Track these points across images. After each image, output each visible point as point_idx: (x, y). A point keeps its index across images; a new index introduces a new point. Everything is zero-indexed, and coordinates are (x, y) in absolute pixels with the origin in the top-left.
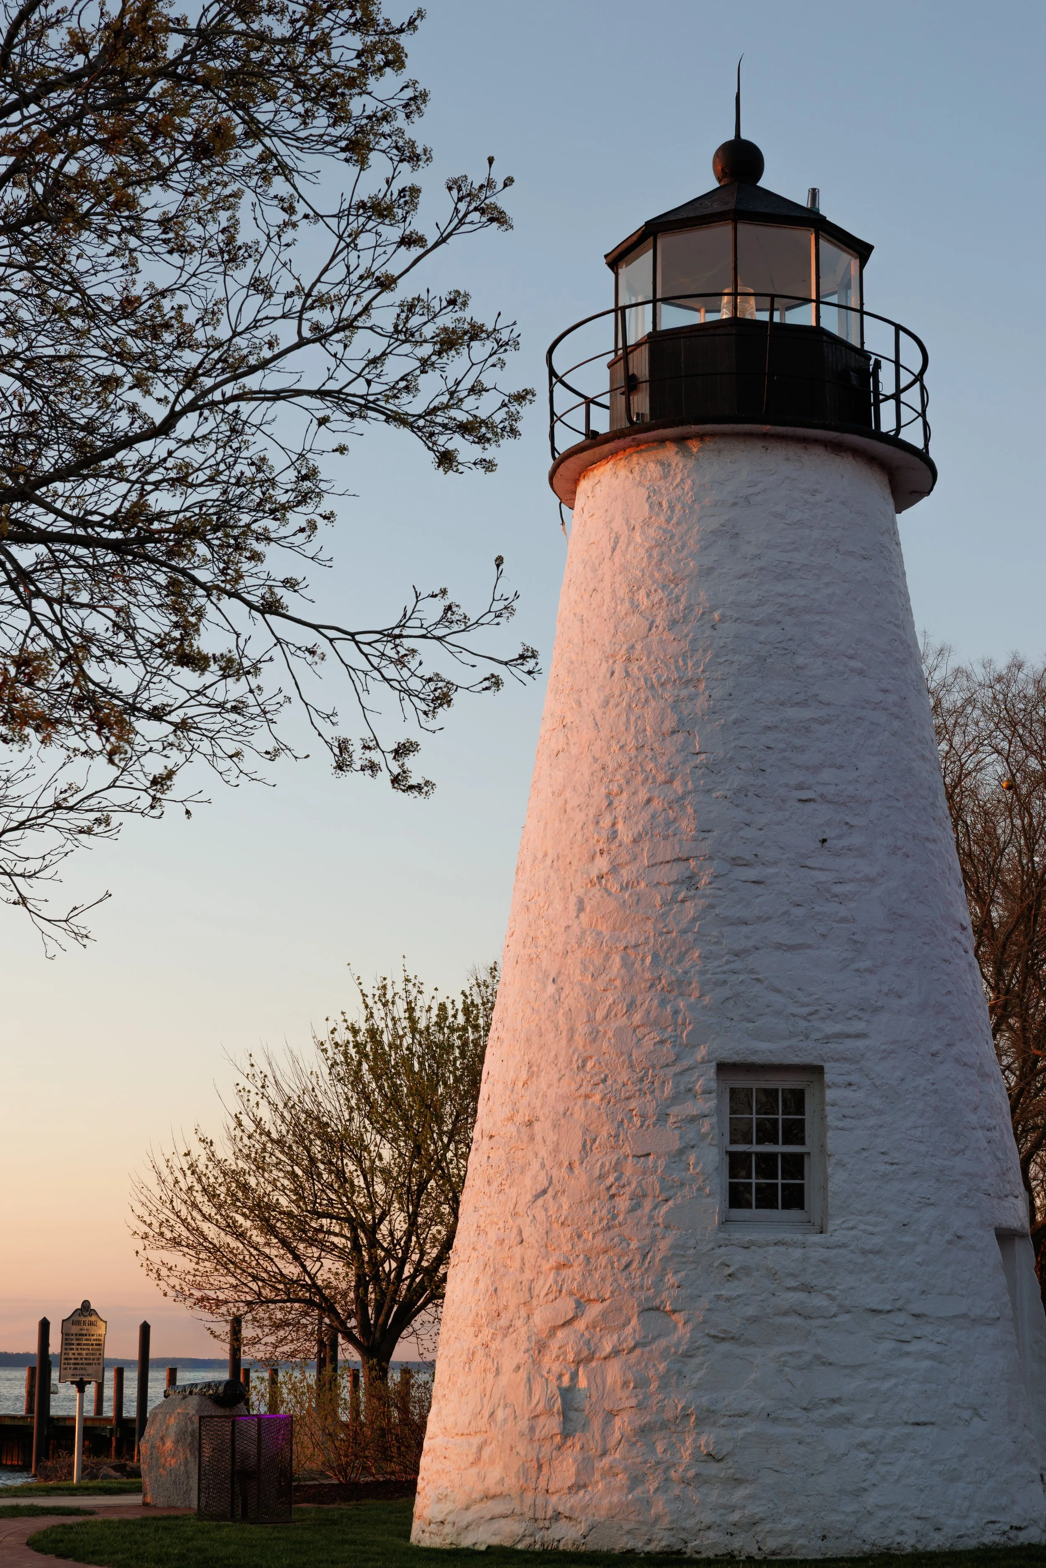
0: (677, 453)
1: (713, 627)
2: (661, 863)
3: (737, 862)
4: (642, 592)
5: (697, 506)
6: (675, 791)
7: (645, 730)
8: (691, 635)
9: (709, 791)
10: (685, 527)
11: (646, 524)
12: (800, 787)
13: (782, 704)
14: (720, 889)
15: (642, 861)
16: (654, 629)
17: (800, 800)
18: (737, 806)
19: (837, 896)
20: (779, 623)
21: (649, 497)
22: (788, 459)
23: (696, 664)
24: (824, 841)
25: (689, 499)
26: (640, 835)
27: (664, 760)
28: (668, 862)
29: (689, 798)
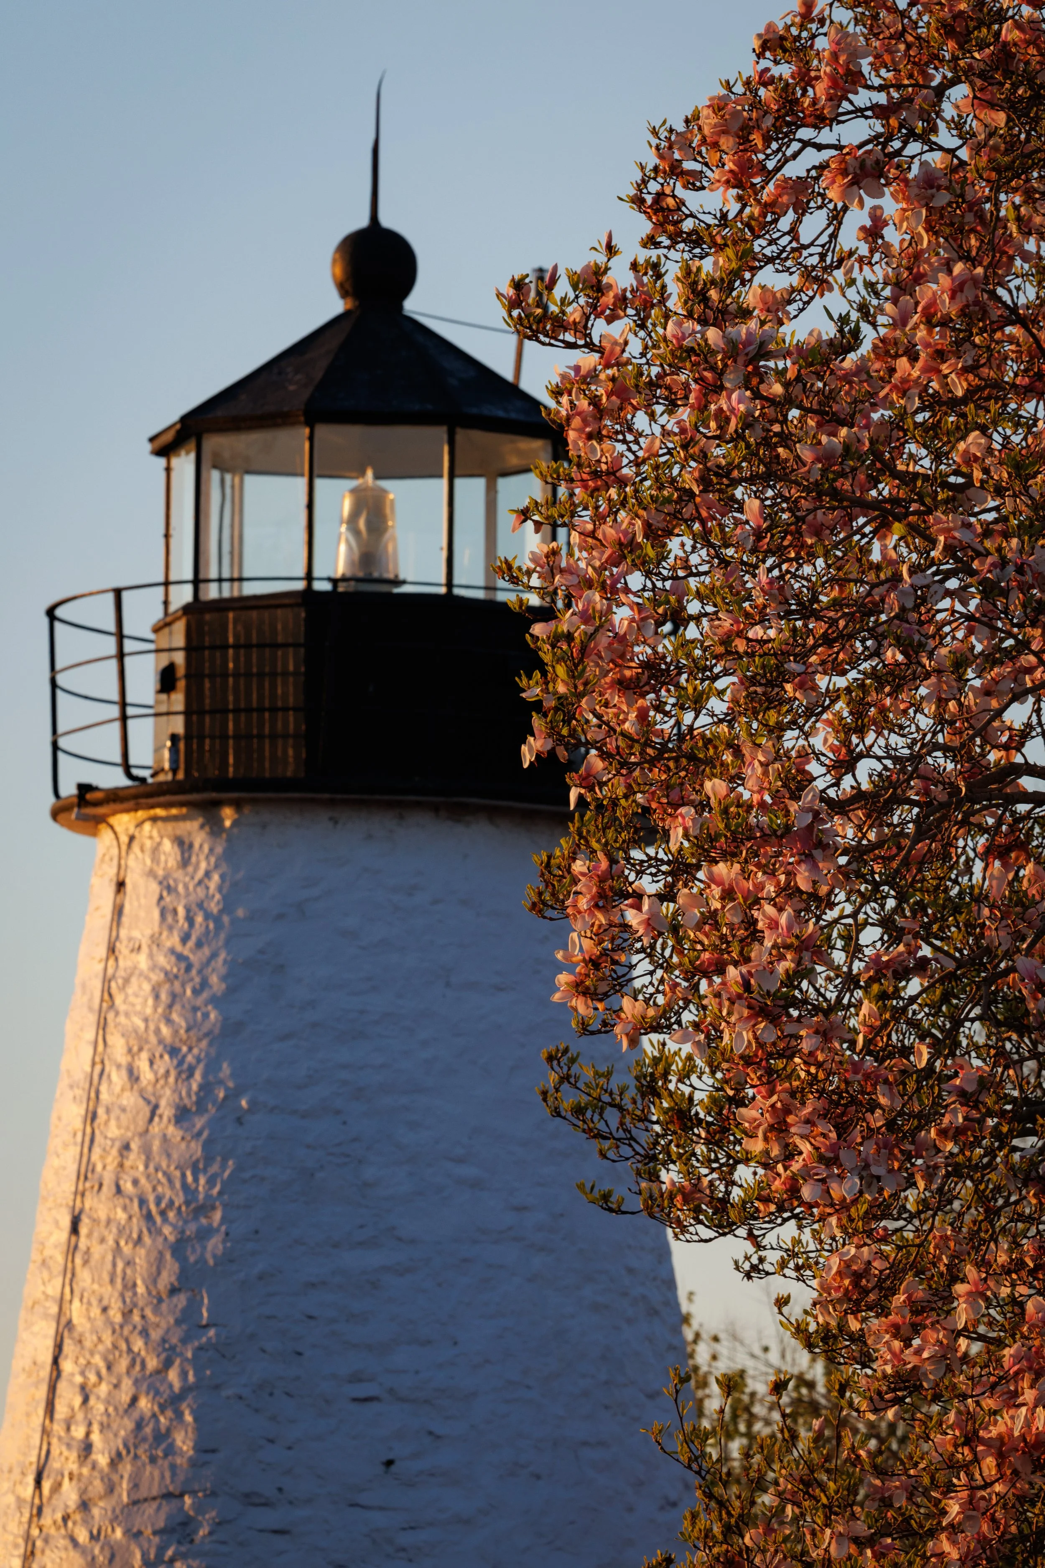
0: (202, 827)
1: (239, 1121)
2: (146, 1500)
3: (251, 1499)
4: (144, 1055)
5: (226, 919)
6: (171, 1386)
7: (135, 1285)
8: (205, 1134)
9: (217, 1387)
10: (206, 951)
11: (155, 941)
12: (356, 1378)
13: (336, 1246)
14: (223, 1543)
15: (120, 1496)
16: (156, 1119)
17: (355, 1400)
18: (257, 1411)
19: (404, 1550)
20: (338, 1112)
21: (161, 898)
22: (370, 837)
23: (211, 1182)
24: (389, 1463)
25: (214, 907)
26: (119, 1454)
27: (156, 1335)
28: (154, 1499)
29: (190, 1400)
